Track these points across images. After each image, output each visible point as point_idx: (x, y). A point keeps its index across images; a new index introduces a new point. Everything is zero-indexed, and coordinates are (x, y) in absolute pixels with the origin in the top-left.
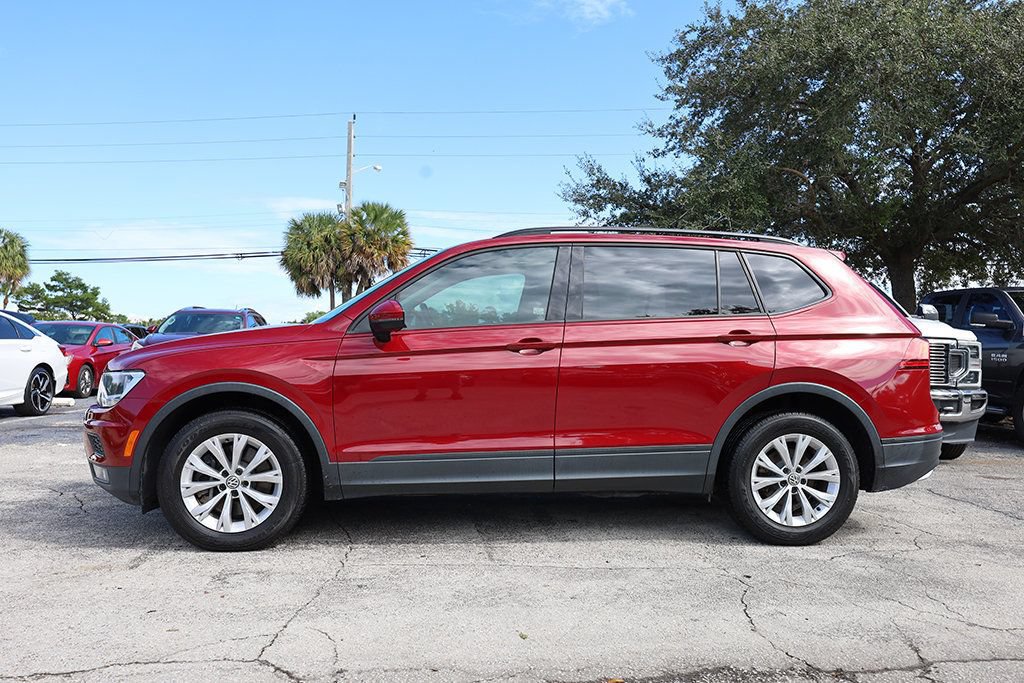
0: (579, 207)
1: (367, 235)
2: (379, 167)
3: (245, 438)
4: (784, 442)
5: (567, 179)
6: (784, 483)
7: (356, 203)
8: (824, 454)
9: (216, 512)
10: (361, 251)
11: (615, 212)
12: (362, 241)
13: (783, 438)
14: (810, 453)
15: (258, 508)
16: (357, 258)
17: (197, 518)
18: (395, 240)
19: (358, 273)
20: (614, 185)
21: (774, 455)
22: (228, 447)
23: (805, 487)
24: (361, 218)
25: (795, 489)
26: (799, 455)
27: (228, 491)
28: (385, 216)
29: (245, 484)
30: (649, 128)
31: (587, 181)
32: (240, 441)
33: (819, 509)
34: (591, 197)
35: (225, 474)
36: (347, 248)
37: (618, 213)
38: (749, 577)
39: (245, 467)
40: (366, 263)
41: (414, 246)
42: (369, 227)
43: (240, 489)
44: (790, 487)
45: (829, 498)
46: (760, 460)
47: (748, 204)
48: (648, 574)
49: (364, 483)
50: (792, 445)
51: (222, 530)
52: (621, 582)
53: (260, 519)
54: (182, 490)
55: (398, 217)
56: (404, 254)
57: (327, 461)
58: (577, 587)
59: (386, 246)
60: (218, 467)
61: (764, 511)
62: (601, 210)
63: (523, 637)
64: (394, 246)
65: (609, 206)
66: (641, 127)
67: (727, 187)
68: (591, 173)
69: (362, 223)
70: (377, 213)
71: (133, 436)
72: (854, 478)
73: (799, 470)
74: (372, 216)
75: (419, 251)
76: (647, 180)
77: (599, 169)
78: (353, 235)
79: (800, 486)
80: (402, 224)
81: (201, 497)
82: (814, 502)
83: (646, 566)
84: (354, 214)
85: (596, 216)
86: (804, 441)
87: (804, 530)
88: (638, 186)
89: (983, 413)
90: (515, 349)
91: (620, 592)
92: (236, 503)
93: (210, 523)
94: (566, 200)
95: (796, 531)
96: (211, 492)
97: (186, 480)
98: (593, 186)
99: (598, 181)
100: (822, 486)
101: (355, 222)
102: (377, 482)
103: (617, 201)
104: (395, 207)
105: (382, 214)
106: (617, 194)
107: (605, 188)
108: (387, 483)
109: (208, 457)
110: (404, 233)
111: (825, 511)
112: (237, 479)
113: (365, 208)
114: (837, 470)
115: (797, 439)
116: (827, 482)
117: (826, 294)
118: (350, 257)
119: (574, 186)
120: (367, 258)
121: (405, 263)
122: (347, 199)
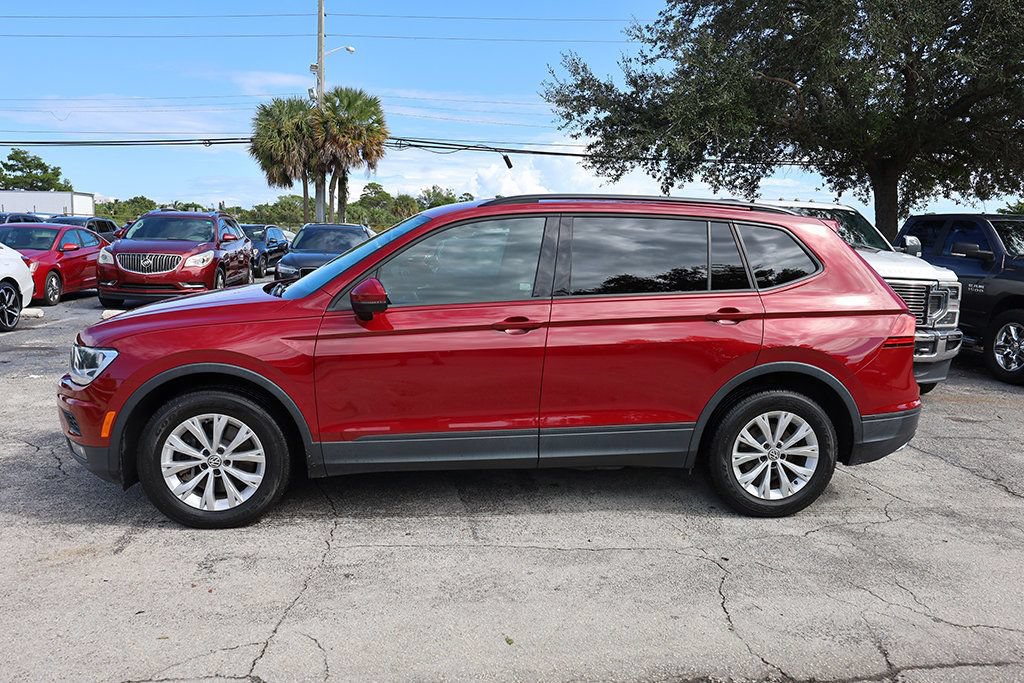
0: (562, 109)
1: (341, 123)
2: (351, 48)
3: (225, 418)
4: (766, 419)
5: (550, 79)
6: (764, 458)
7: (328, 87)
8: (805, 430)
9: (199, 490)
10: (334, 140)
11: (598, 116)
12: (335, 130)
13: (766, 415)
14: (792, 429)
15: (241, 486)
16: (330, 148)
17: (179, 497)
18: (369, 129)
19: (331, 163)
20: (599, 86)
21: (756, 431)
22: (208, 427)
23: (784, 462)
24: (334, 104)
25: (774, 464)
26: (780, 431)
27: (210, 470)
28: (359, 102)
29: (227, 463)
30: (638, 33)
31: (571, 81)
32: (220, 421)
33: (796, 483)
34: (575, 99)
35: (206, 453)
36: (320, 137)
37: (602, 116)
38: (726, 560)
39: (227, 446)
40: (340, 153)
41: (389, 135)
42: (343, 115)
43: (222, 468)
44: (769, 462)
45: (806, 472)
46: (742, 436)
47: (736, 118)
48: (628, 556)
49: (348, 462)
50: (774, 422)
51: (205, 508)
52: (602, 568)
53: (243, 497)
54: (163, 470)
55: (373, 103)
56: (379, 144)
57: (310, 442)
58: (561, 575)
59: (360, 135)
60: (198, 446)
61: (743, 485)
62: (586, 112)
63: (509, 642)
64: (368, 136)
65: (593, 109)
66: (629, 33)
67: (716, 101)
68: (575, 72)
69: (334, 109)
70: (350, 99)
71: (110, 416)
72: (832, 454)
73: (779, 446)
74: (346, 102)
75: (395, 141)
76: (633, 82)
77: (584, 68)
78: (326, 123)
79: (779, 461)
80: (377, 112)
81: (183, 476)
82: (792, 476)
83: (627, 546)
84: (327, 99)
85: (579, 118)
86: (786, 418)
87: (780, 504)
88: (624, 88)
89: (957, 353)
90: (501, 328)
91: (602, 581)
92: (218, 482)
93: (194, 501)
94: (549, 101)
95: (774, 504)
96: (193, 471)
97: (166, 460)
98: (577, 86)
99: (583, 81)
100: (800, 461)
101: (328, 109)
102: (361, 461)
103: (602, 105)
104: (370, 92)
105: (356, 100)
106: (602, 95)
107: (589, 89)
108: (371, 462)
109: (187, 437)
110: (380, 122)
111: (802, 484)
112: (219, 459)
113: (338, 93)
114: (816, 446)
115: (779, 416)
116: (806, 457)
117: (817, 269)
118: (323, 146)
119: (558, 86)
120: (341, 148)
121: (380, 153)
122: (318, 84)
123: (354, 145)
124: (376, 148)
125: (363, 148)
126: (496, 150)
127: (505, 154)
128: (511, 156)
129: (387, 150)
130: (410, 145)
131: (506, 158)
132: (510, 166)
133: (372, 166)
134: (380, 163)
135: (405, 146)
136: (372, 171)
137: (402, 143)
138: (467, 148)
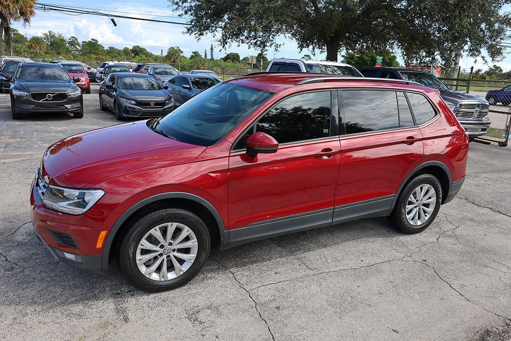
3: (175, 225)
4: (419, 188)
6: (416, 207)
8: (432, 192)
11: (192, 4)
13: (419, 186)
14: (427, 192)
15: (182, 262)
17: (147, 276)
21: (415, 195)
22: (164, 231)
23: (423, 207)
25: (420, 209)
26: (423, 193)
27: (165, 257)
32: (172, 227)
33: (427, 216)
38: (425, 261)
40: (5, 11)
43: (172, 254)
45: (430, 210)
46: (410, 198)
49: (243, 239)
51: (162, 280)
53: (184, 268)
54: (137, 262)
56: (31, 7)
57: (223, 231)
59: (18, 1)
60: (157, 243)
61: (409, 221)
62: (186, 2)
63: (396, 332)
64: (23, 2)
71: (102, 235)
72: (440, 200)
73: (422, 200)
75: (41, 6)
79: (421, 207)
82: (425, 213)
83: (380, 261)
87: (421, 226)
93: (155, 277)
96: (153, 259)
97: (138, 256)
108: (254, 237)
109: (151, 239)
111: (429, 216)
112: (170, 249)
114: (435, 198)
115: (424, 186)
116: (431, 204)
120: (5, 8)
121: (32, 13)
123: (14, 7)
124: (29, 10)
125: (20, 9)
126: (106, 15)
127: (112, 18)
128: (115, 19)
129: (36, 11)
130: (51, 9)
131: (113, 20)
132: (115, 25)
133: (27, 20)
134: (32, 19)
135: (47, 9)
136: (27, 24)
137: (45, 7)
138: (88, 13)
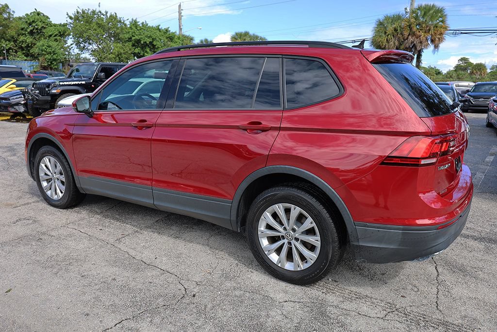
1: (419, 24)
7: (416, 5)
10: (414, 34)
12: (415, 29)
16: (411, 39)
18: (436, 26)
19: (412, 47)
24: (417, 15)
28: (431, 12)
36: (406, 33)
40: (416, 41)
41: (448, 29)
42: (421, 20)
55: (440, 11)
56: (441, 34)
59: (429, 30)
64: (434, 30)
69: (417, 17)
70: (427, 10)
74: (423, 12)
75: (452, 32)
78: (410, 25)
80: (442, 16)
84: (414, 12)
101: (413, 17)
105: (429, 10)
110: (443, 21)
113: (419, 9)
118: (407, 38)
120: (417, 38)
121: (441, 40)
122: (411, 4)
123: (425, 36)
124: (439, 36)
125: (431, 37)
129: (446, 37)
130: (462, 33)
134: (441, 45)
135: (458, 34)
136: (436, 50)
